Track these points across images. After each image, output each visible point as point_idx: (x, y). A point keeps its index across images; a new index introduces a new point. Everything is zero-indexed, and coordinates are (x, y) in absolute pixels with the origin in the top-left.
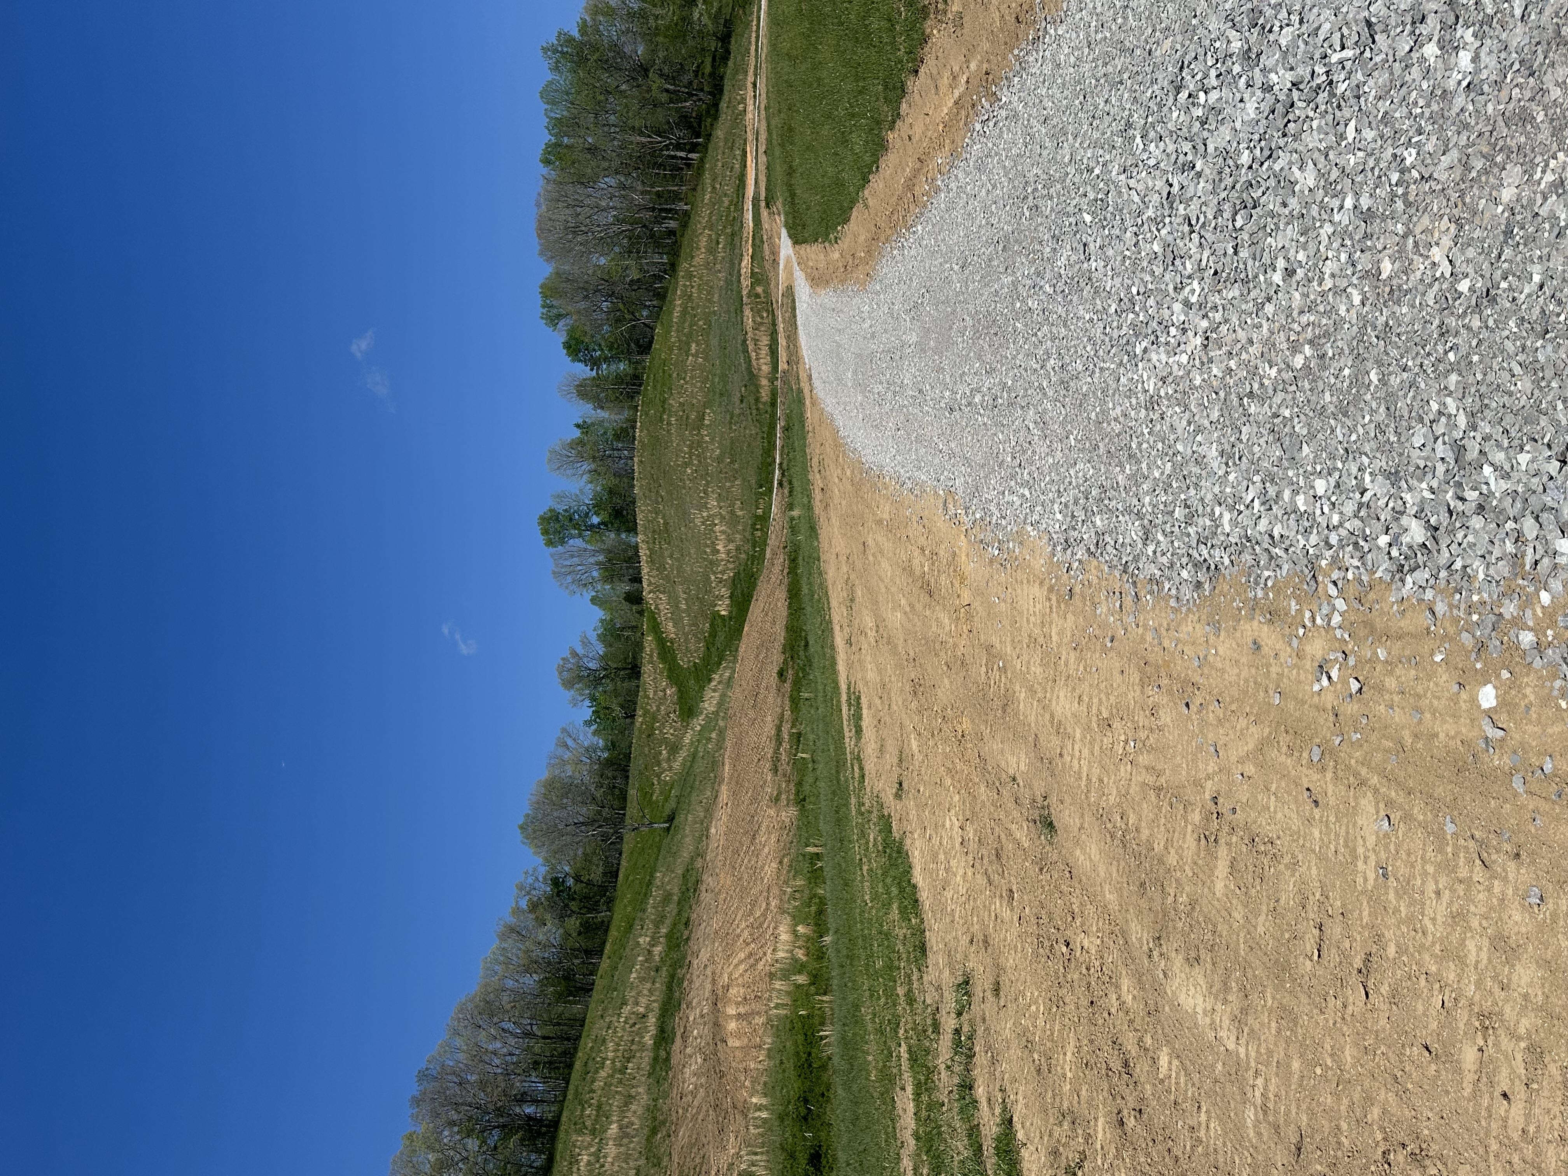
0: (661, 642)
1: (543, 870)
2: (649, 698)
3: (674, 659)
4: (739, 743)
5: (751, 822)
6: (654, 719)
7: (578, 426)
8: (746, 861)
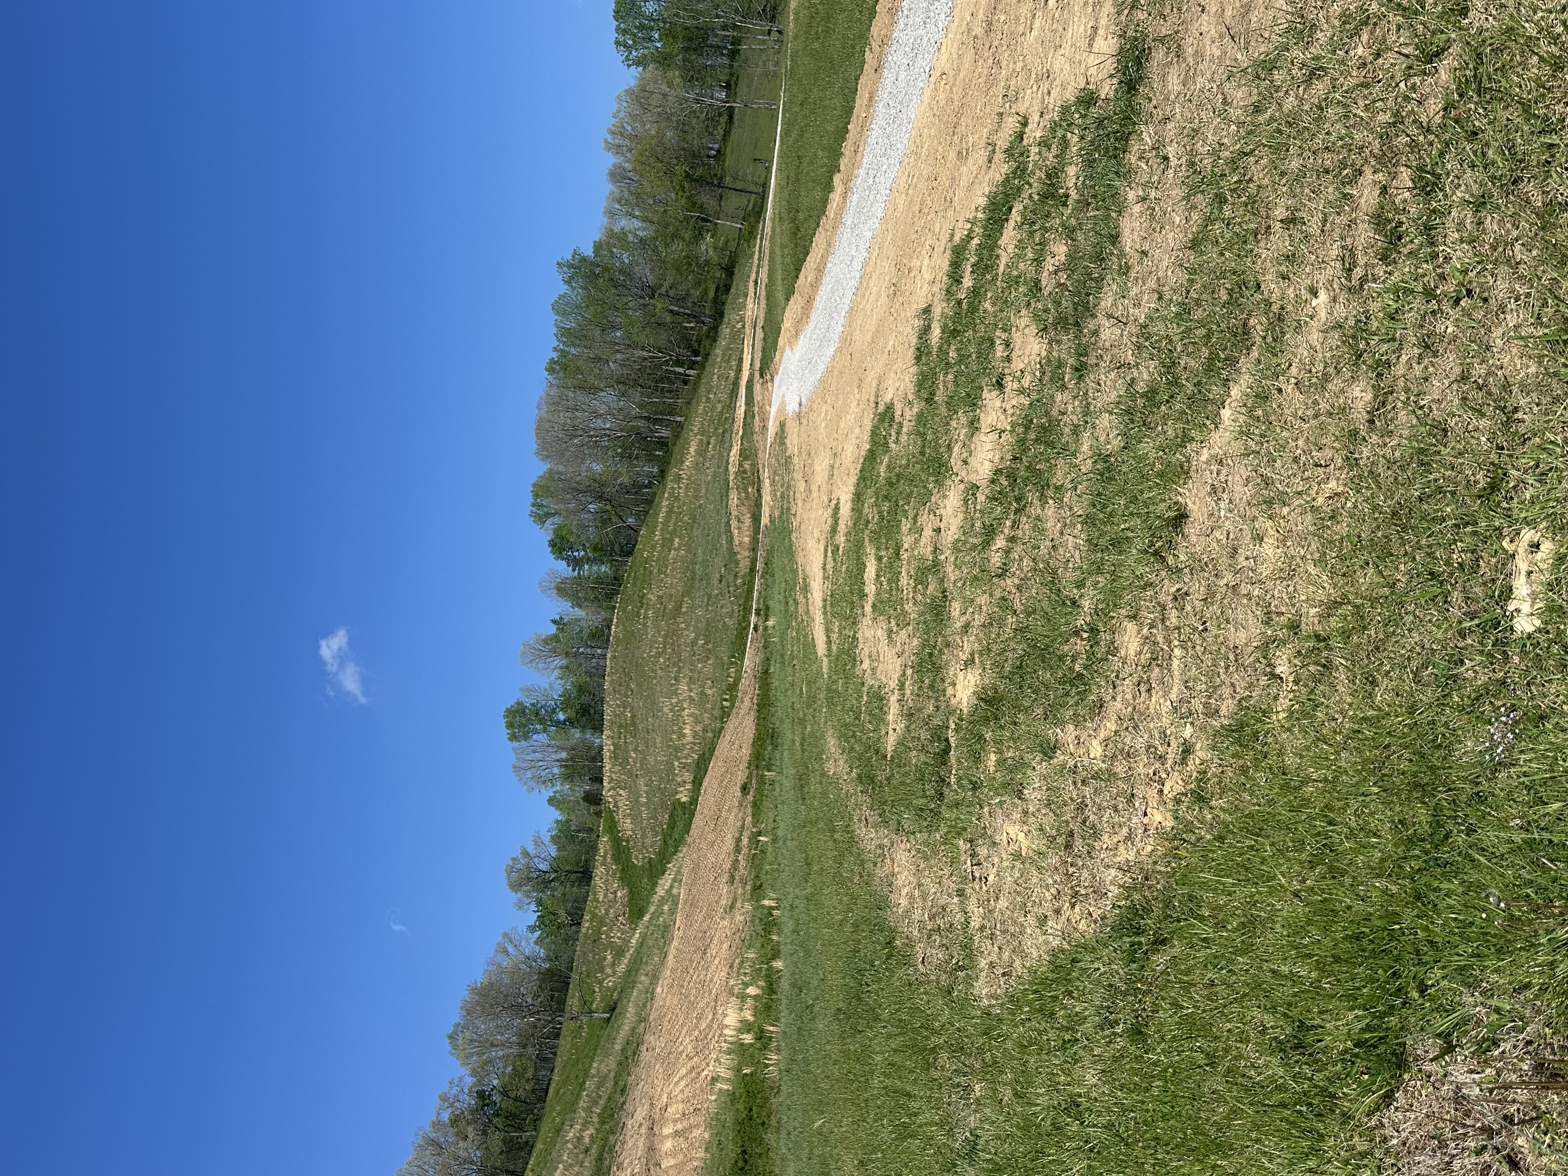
0: (616, 842)
1: (470, 1081)
2: (598, 902)
3: (628, 859)
4: (696, 867)
5: (704, 938)
6: (602, 923)
7: (554, 622)
8: (695, 977)
